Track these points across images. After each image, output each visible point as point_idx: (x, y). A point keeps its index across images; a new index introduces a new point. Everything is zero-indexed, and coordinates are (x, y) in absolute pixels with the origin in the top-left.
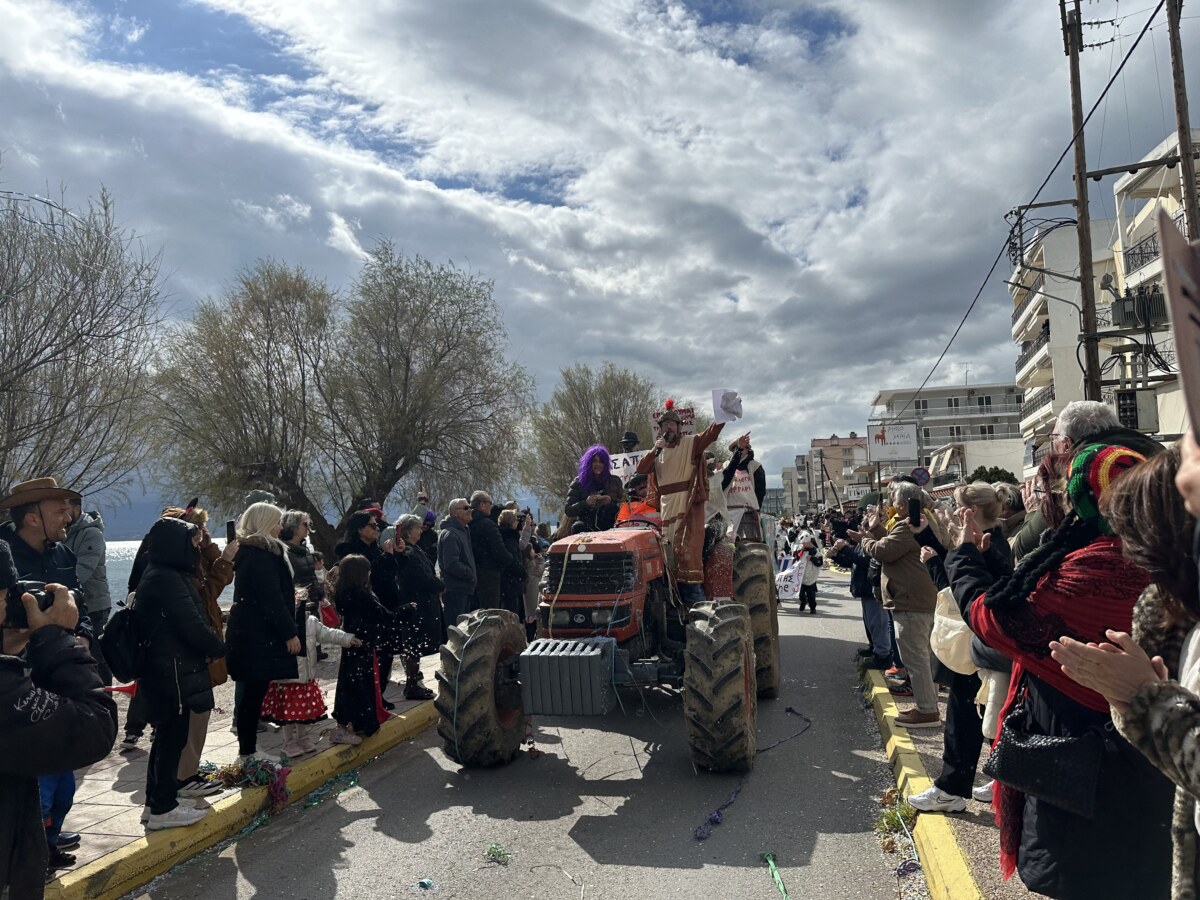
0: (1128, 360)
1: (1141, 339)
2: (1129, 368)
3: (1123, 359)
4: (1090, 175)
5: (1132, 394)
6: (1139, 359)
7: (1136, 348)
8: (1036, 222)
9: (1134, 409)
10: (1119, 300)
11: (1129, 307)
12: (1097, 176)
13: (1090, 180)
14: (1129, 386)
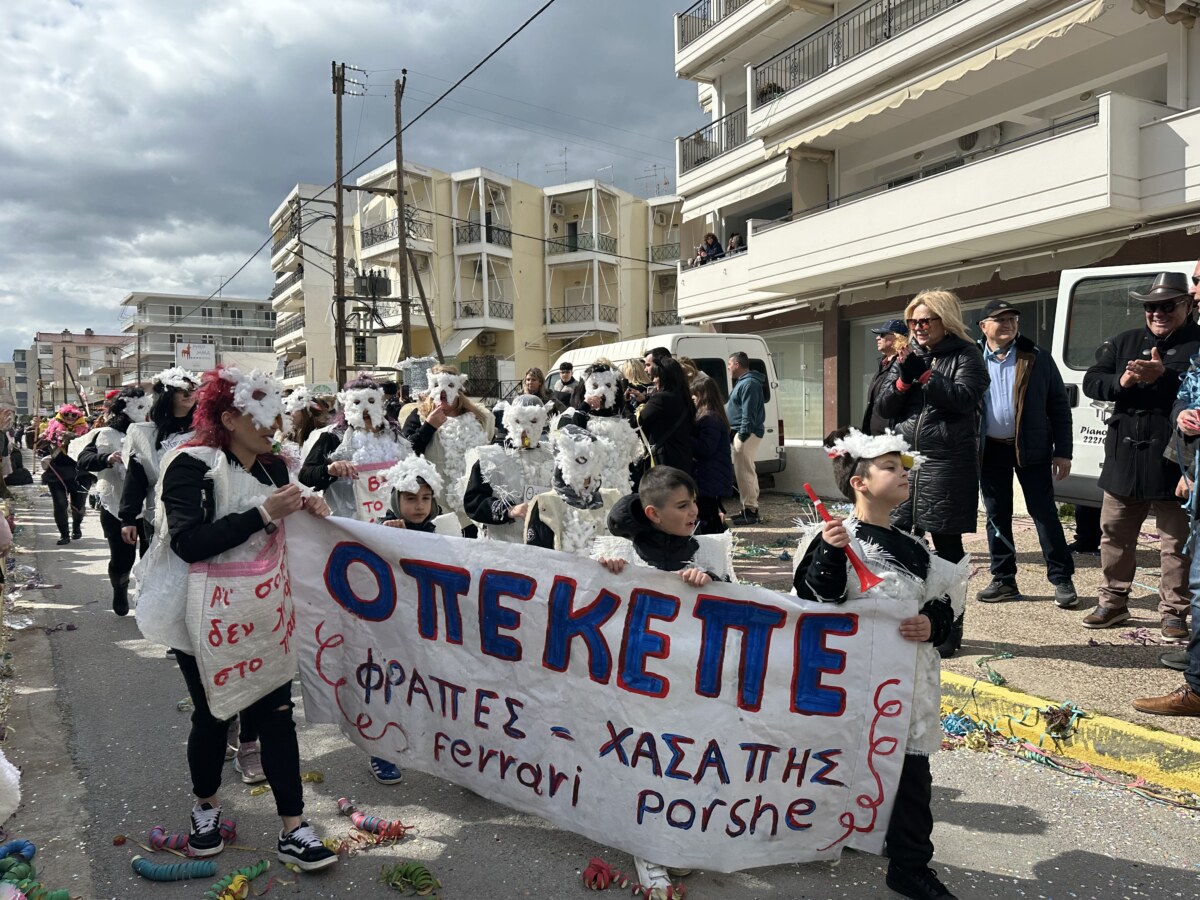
0: (362, 317)
1: (370, 304)
2: (362, 322)
3: (359, 315)
4: (345, 187)
5: (363, 339)
6: (368, 317)
7: (366, 309)
8: (310, 212)
9: (364, 349)
10: (358, 277)
11: (364, 283)
12: (349, 189)
13: (345, 191)
14: (361, 334)
